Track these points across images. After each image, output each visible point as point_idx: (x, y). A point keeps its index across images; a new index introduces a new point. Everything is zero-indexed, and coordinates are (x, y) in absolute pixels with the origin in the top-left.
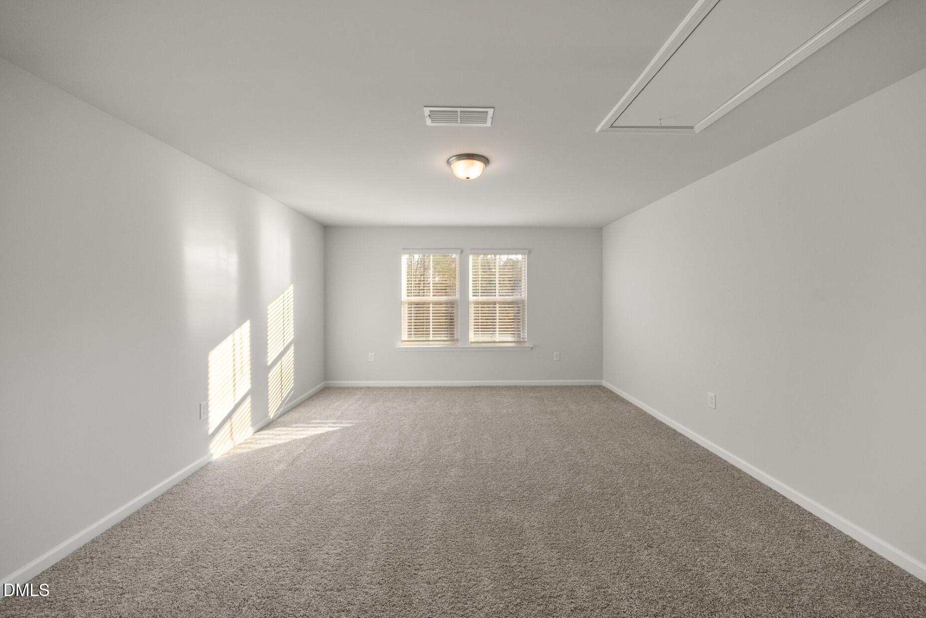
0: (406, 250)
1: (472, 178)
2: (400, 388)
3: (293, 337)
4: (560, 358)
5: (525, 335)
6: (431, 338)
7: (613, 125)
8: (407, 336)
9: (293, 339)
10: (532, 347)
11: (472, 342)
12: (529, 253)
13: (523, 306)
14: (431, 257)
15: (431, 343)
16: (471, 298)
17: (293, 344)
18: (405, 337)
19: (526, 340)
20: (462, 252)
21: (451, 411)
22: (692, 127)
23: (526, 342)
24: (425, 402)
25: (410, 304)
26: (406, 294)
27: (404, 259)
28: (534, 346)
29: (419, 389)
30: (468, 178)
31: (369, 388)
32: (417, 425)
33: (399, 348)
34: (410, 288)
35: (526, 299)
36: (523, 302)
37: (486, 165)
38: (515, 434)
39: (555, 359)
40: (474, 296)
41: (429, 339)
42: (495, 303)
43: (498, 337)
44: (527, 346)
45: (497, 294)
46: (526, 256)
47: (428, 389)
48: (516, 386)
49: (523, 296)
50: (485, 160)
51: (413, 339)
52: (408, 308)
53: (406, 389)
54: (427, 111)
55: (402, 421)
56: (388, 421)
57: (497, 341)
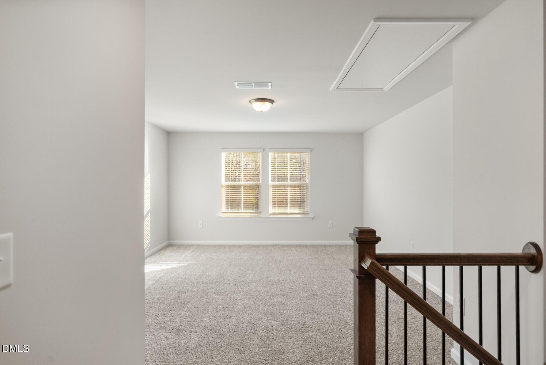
0: (224, 149)
1: (264, 110)
2: (221, 246)
3: (150, 208)
4: (333, 226)
5: (308, 209)
6: (242, 211)
7: (338, 88)
8: (225, 209)
9: (150, 209)
10: (313, 218)
11: (271, 214)
12: (311, 152)
13: (307, 188)
14: (242, 153)
15: (242, 214)
16: (271, 183)
17: (150, 213)
18: (224, 210)
19: (309, 213)
20: (264, 150)
21: (254, 258)
22: (382, 89)
23: (309, 214)
24: (238, 253)
25: (228, 186)
26: (225, 180)
27: (223, 155)
28: (314, 217)
29: (234, 246)
30: (262, 111)
31: (199, 245)
32: (232, 264)
33: (219, 218)
34: (227, 176)
35: (309, 184)
36: (307, 186)
37: (272, 104)
38: (293, 269)
39: (329, 226)
40: (272, 181)
41: (240, 212)
42: (287, 186)
43: (289, 211)
44: (309, 217)
45: (289, 180)
46: (309, 153)
47: (240, 246)
48: (302, 245)
49: (307, 181)
50: (272, 101)
51: (230, 211)
52: (226, 189)
53: (225, 246)
54: (236, 84)
55: (222, 262)
56: (213, 263)
57: (289, 213)
